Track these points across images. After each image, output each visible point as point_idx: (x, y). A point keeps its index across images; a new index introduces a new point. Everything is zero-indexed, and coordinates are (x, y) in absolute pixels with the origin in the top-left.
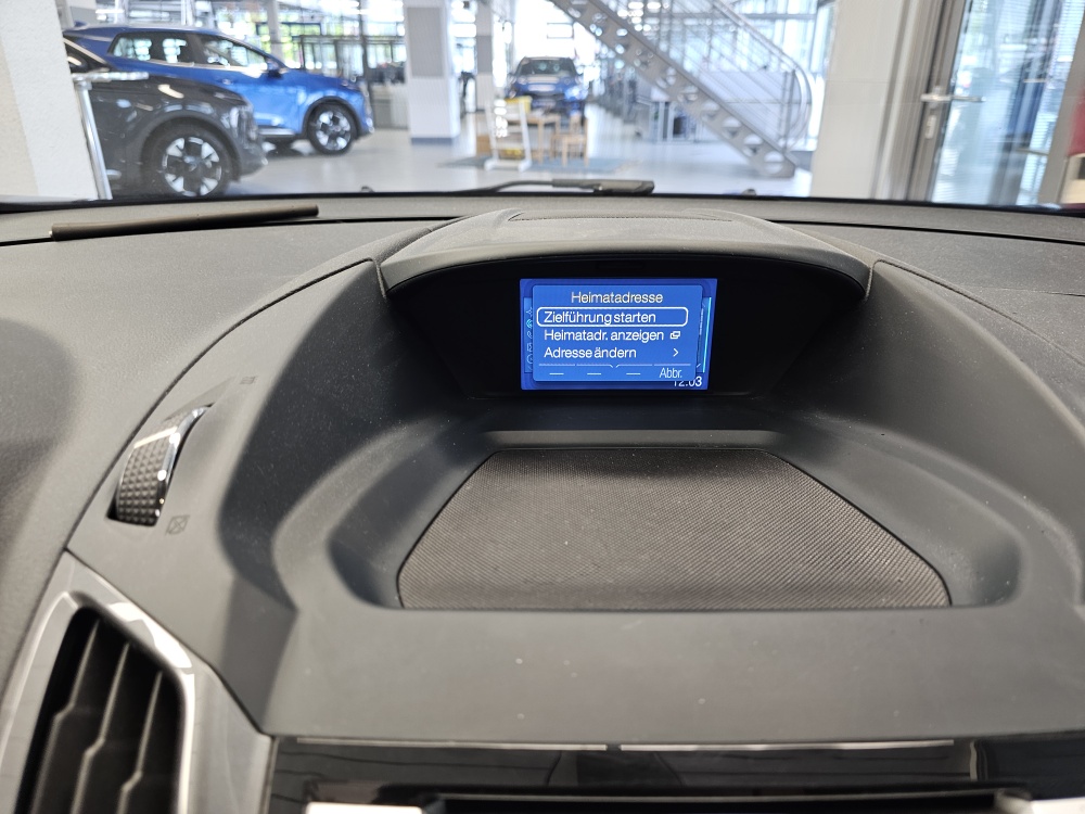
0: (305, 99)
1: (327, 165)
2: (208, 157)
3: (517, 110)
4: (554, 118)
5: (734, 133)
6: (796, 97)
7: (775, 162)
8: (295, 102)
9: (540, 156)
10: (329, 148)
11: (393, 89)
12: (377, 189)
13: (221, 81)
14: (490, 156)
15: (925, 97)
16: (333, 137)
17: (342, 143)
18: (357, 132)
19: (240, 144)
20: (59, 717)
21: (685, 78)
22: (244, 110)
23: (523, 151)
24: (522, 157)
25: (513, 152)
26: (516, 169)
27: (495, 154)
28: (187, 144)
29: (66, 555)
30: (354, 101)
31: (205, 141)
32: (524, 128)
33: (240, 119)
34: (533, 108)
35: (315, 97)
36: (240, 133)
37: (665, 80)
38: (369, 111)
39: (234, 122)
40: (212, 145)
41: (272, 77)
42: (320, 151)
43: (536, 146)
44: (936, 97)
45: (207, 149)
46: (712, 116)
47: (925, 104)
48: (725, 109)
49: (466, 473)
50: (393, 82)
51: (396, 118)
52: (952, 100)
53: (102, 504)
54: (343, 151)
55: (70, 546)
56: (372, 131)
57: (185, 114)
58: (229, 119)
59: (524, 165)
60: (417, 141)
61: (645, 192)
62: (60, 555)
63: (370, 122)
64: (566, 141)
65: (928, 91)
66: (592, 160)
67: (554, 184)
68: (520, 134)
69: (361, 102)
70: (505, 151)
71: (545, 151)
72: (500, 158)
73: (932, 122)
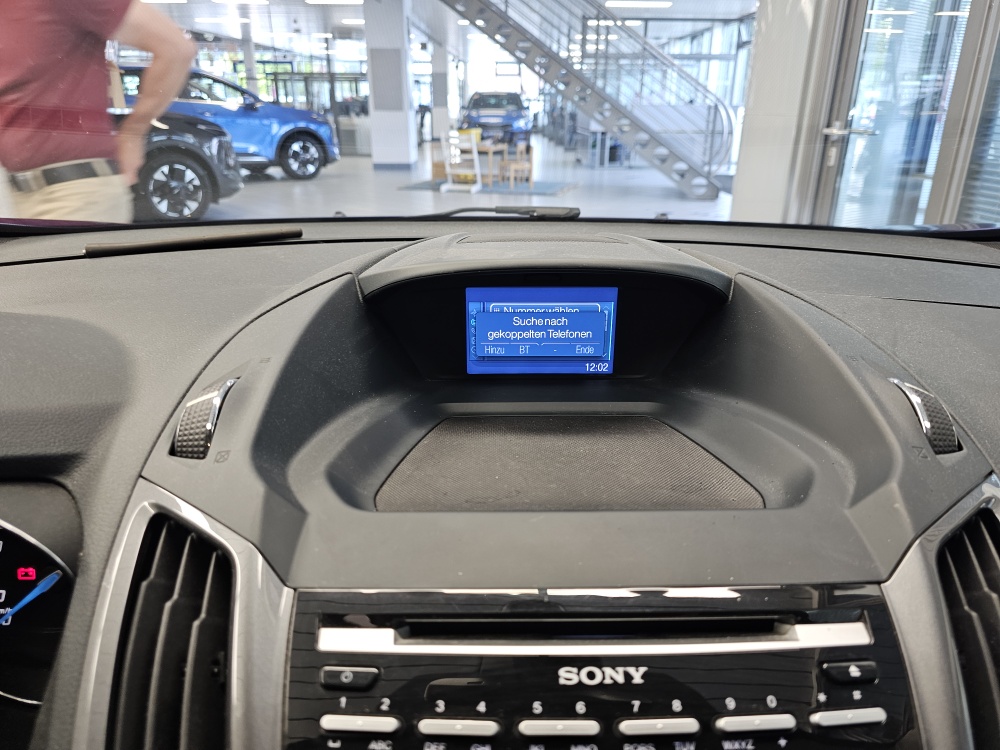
0: (279, 130)
1: (297, 188)
2: (190, 182)
3: (469, 140)
4: (504, 147)
5: (663, 160)
6: (718, 128)
7: (700, 186)
8: (269, 132)
9: (490, 180)
10: (300, 173)
11: (358, 121)
12: (349, 214)
13: (203, 114)
14: (445, 181)
15: (827, 131)
16: (304, 163)
17: (311, 169)
18: (325, 159)
19: (220, 170)
20: (144, 584)
21: (619, 110)
22: (223, 139)
23: (475, 176)
24: (474, 182)
25: (466, 177)
26: (468, 192)
27: (450, 179)
28: (172, 170)
29: (141, 480)
30: (323, 132)
31: (188, 167)
32: (475, 156)
33: (221, 146)
34: (483, 138)
35: (287, 128)
36: (220, 160)
37: (602, 114)
38: (335, 140)
39: (215, 150)
40: (194, 171)
41: (249, 109)
42: (292, 175)
43: (486, 172)
44: (836, 131)
45: (189, 175)
46: (644, 145)
47: (827, 137)
48: (655, 139)
49: (424, 432)
50: (358, 114)
51: (361, 147)
52: (850, 133)
53: (164, 445)
54: (312, 176)
55: (143, 474)
56: (339, 157)
57: (169, 143)
58: (209, 148)
59: (475, 188)
60: (378, 167)
61: (572, 217)
62: (137, 480)
63: (336, 150)
64: (513, 167)
65: (829, 125)
66: (536, 183)
67: (497, 210)
68: (472, 161)
69: (328, 132)
70: (458, 176)
71: (494, 176)
72: (454, 182)
73: (833, 152)
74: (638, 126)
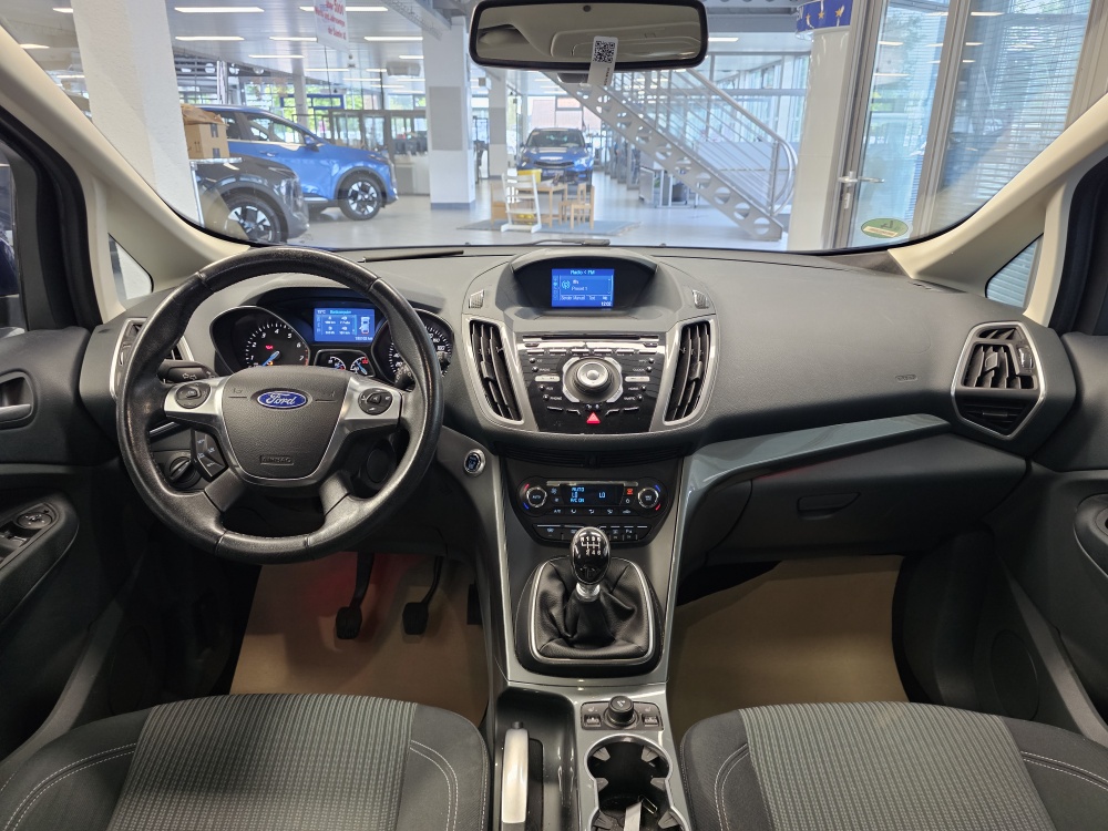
0: (338, 170)
1: (369, 226)
2: (261, 223)
3: (530, 181)
4: (564, 186)
5: (726, 200)
6: (781, 165)
7: (764, 226)
8: (330, 173)
9: (550, 220)
10: (359, 213)
11: (416, 160)
13: (265, 154)
14: (506, 222)
15: (841, 179)
16: (363, 204)
17: (370, 209)
18: (384, 197)
19: (287, 209)
21: (681, 149)
22: (292, 181)
23: (535, 215)
24: (535, 222)
25: (526, 216)
26: (530, 231)
27: (510, 220)
28: (245, 212)
30: (382, 171)
31: (260, 208)
32: (536, 196)
33: (288, 188)
34: (544, 178)
35: (346, 169)
36: (289, 202)
37: (664, 154)
38: (394, 179)
39: (283, 191)
40: (265, 212)
41: (310, 148)
42: (350, 216)
43: (546, 212)
44: (848, 180)
45: (261, 216)
46: (706, 185)
47: (843, 184)
48: (718, 178)
50: (414, 154)
51: (418, 187)
52: (861, 181)
53: (466, 307)
54: (372, 216)
55: (463, 313)
56: (397, 197)
57: (239, 185)
58: (279, 190)
59: (535, 228)
60: (436, 207)
63: (395, 191)
64: (574, 207)
65: (845, 175)
66: (596, 222)
68: (532, 200)
69: (387, 171)
70: (518, 216)
71: (554, 216)
72: (513, 223)
73: (848, 197)
74: (699, 165)
